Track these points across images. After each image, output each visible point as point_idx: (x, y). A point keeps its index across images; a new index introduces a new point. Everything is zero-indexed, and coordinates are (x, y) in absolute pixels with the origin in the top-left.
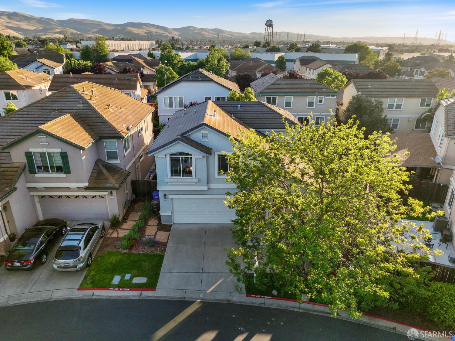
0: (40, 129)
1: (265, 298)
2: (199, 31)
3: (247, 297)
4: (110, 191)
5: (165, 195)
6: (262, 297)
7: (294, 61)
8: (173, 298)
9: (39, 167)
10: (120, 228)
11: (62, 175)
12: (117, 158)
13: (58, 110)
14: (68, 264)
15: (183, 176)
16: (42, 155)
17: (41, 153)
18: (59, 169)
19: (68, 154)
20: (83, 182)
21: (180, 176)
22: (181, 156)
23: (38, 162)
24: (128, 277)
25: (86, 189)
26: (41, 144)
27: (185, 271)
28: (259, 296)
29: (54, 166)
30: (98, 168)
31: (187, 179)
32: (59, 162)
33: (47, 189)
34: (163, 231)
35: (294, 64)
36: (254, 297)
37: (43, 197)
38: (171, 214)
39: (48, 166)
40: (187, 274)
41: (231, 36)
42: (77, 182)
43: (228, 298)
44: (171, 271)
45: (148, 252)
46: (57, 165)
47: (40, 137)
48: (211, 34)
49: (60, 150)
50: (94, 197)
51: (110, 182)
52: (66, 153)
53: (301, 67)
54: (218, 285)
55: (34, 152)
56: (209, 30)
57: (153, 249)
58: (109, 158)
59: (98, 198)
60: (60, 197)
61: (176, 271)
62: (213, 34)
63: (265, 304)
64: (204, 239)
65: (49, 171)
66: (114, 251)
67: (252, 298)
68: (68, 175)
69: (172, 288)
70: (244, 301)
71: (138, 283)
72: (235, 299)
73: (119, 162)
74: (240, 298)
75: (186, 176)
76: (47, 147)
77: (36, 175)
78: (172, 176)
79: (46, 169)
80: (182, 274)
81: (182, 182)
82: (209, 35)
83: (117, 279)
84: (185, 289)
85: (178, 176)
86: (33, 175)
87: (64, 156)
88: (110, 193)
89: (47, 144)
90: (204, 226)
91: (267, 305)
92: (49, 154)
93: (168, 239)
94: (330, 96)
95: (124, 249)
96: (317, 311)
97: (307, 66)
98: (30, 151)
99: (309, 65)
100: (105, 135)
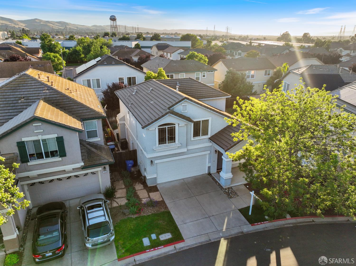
0: (36, 117)
1: (264, 223)
2: (45, 23)
3: (253, 226)
4: (103, 166)
5: (152, 161)
6: (262, 224)
7: (151, 47)
8: (202, 243)
9: (32, 155)
10: (115, 198)
11: (57, 159)
12: (97, 137)
13: (24, 97)
14: (102, 240)
15: (168, 143)
16: (36, 143)
17: (34, 141)
18: (53, 154)
19: (64, 138)
20: (78, 163)
21: (166, 143)
22: (167, 127)
23: (30, 150)
24: (154, 236)
25: (83, 168)
26: (35, 132)
27: (196, 220)
28: (260, 223)
29: (48, 152)
30: (85, 148)
31: (172, 145)
32: (54, 147)
33: (40, 176)
34: (154, 192)
35: (151, 49)
36: (256, 225)
37: (33, 184)
38: (156, 176)
39: (42, 153)
40: (198, 221)
41: (76, 28)
42: (73, 164)
43: (240, 231)
44: (185, 223)
45: (154, 212)
46: (51, 151)
47: (34, 125)
48: (57, 26)
49: (56, 136)
50: (86, 175)
51: (103, 158)
52: (62, 138)
53: (158, 52)
54: (227, 224)
55: (26, 142)
56: (55, 23)
57: (157, 208)
58: (89, 137)
59: (90, 175)
60: (52, 181)
61: (188, 221)
62: (59, 26)
63: (266, 227)
64: (190, 190)
65: (43, 158)
66: (126, 218)
67: (256, 226)
68: (64, 158)
69: (196, 235)
70: (252, 229)
71: (166, 240)
72: (245, 230)
73: (99, 139)
74: (248, 228)
75: (170, 143)
76: (42, 134)
77: (29, 164)
78: (159, 144)
79: (40, 156)
80: (195, 222)
81: (167, 148)
82: (55, 27)
83: (146, 242)
84: (207, 233)
85: (164, 143)
86: (25, 164)
87: (60, 141)
88: (104, 169)
89: (42, 131)
90: (182, 181)
91: (269, 228)
92: (44, 141)
93: (162, 197)
94: (210, 72)
95: (133, 214)
96: (300, 223)
97: (164, 51)
98: (23, 141)
99: (165, 50)
100: (87, 117)
